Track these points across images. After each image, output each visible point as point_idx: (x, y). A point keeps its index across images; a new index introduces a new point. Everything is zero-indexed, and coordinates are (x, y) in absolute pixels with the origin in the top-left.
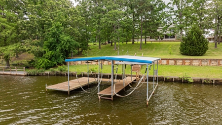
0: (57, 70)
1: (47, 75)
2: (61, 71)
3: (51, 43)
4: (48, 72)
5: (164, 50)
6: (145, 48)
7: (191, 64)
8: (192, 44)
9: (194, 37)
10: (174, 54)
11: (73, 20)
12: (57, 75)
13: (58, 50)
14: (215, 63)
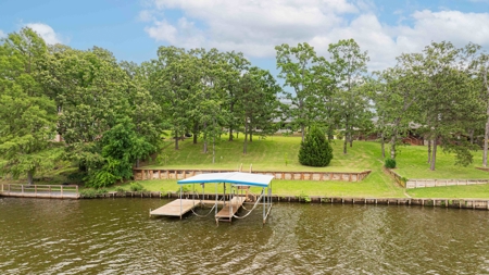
0: (128, 188)
1: (111, 196)
2: (136, 190)
3: (115, 148)
4: (112, 192)
5: (278, 156)
6: (250, 150)
7: (311, 178)
8: (313, 152)
9: (315, 143)
10: (291, 163)
11: (146, 111)
12: (128, 196)
13: (127, 159)
14: (337, 178)
